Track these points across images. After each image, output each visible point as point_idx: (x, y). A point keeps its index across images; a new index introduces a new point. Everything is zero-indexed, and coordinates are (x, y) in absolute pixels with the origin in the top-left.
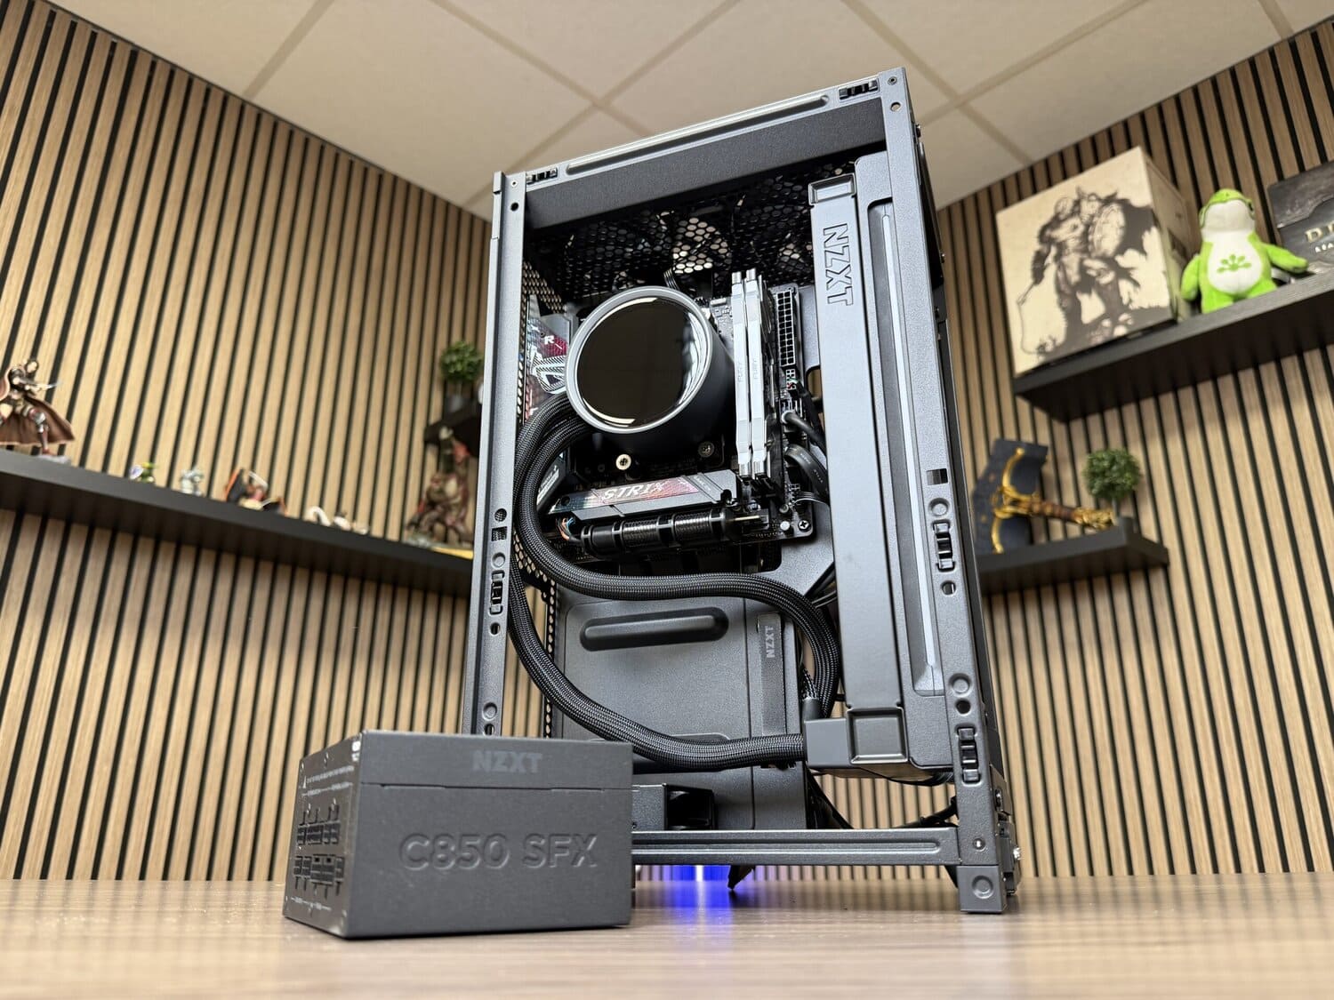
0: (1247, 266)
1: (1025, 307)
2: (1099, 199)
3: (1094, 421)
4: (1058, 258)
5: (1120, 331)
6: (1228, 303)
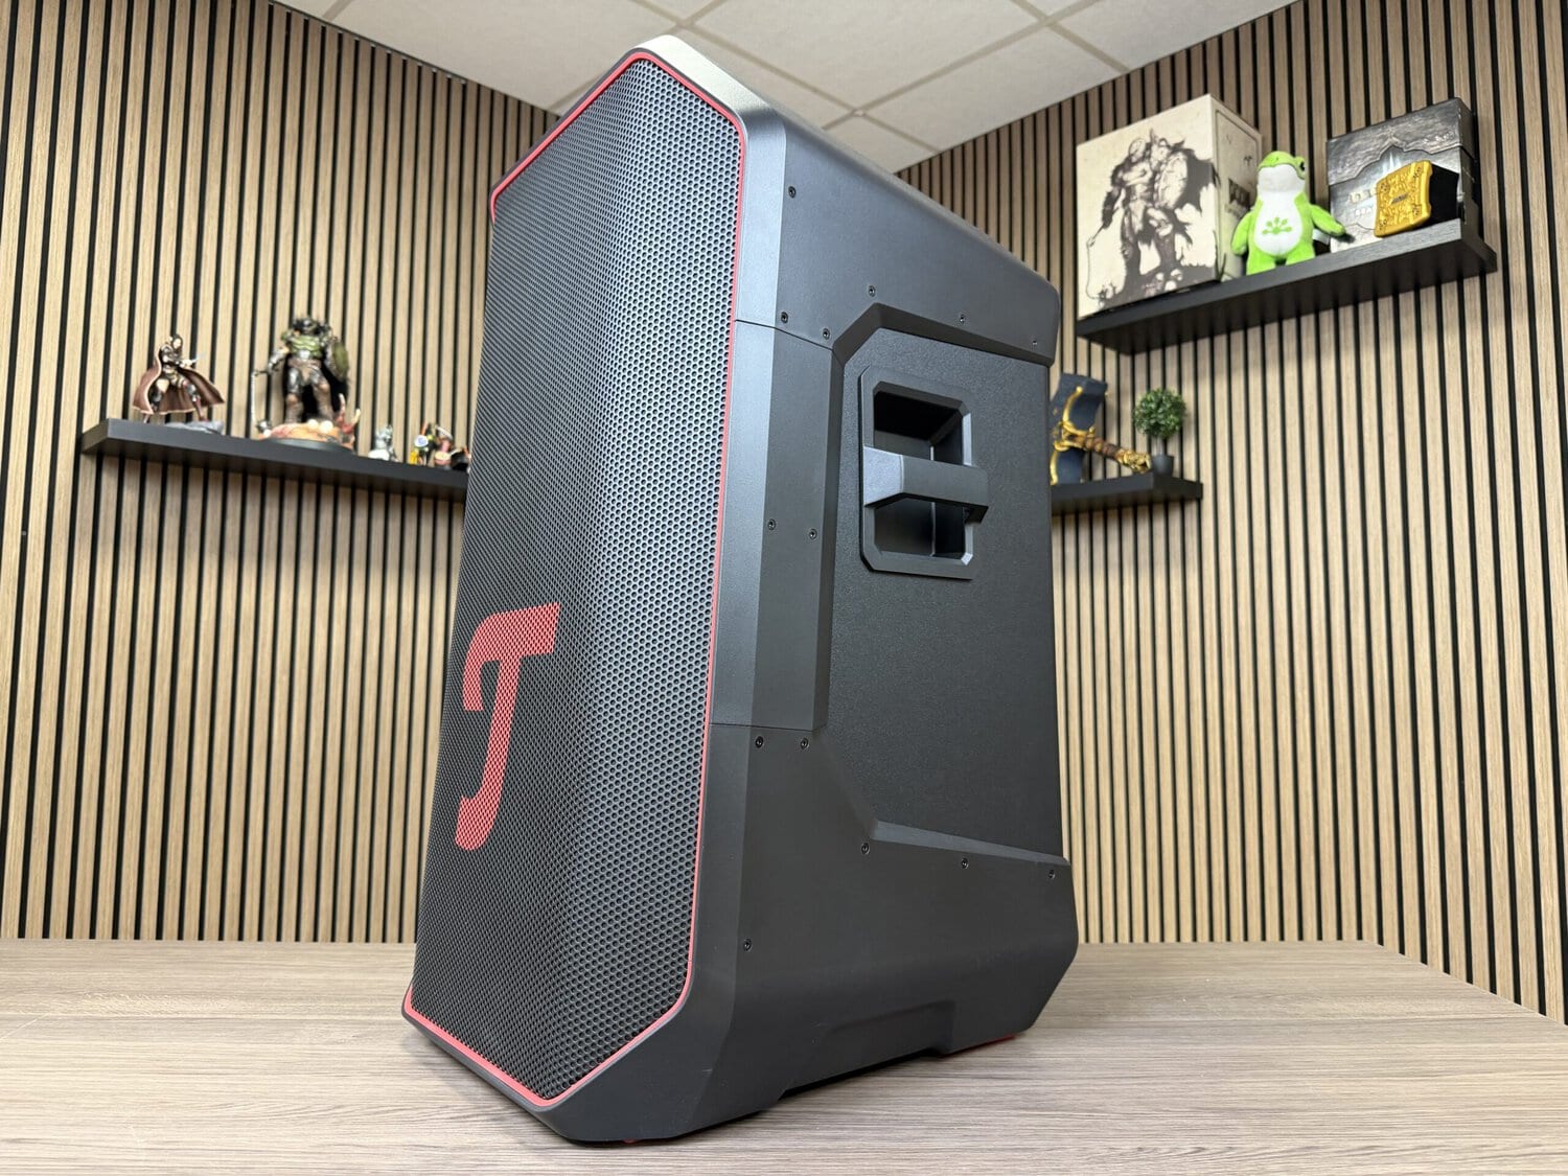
0: (1289, 230)
1: (1091, 249)
2: (1168, 146)
3: (1156, 355)
4: (1126, 202)
5: (1171, 286)
6: (1272, 266)
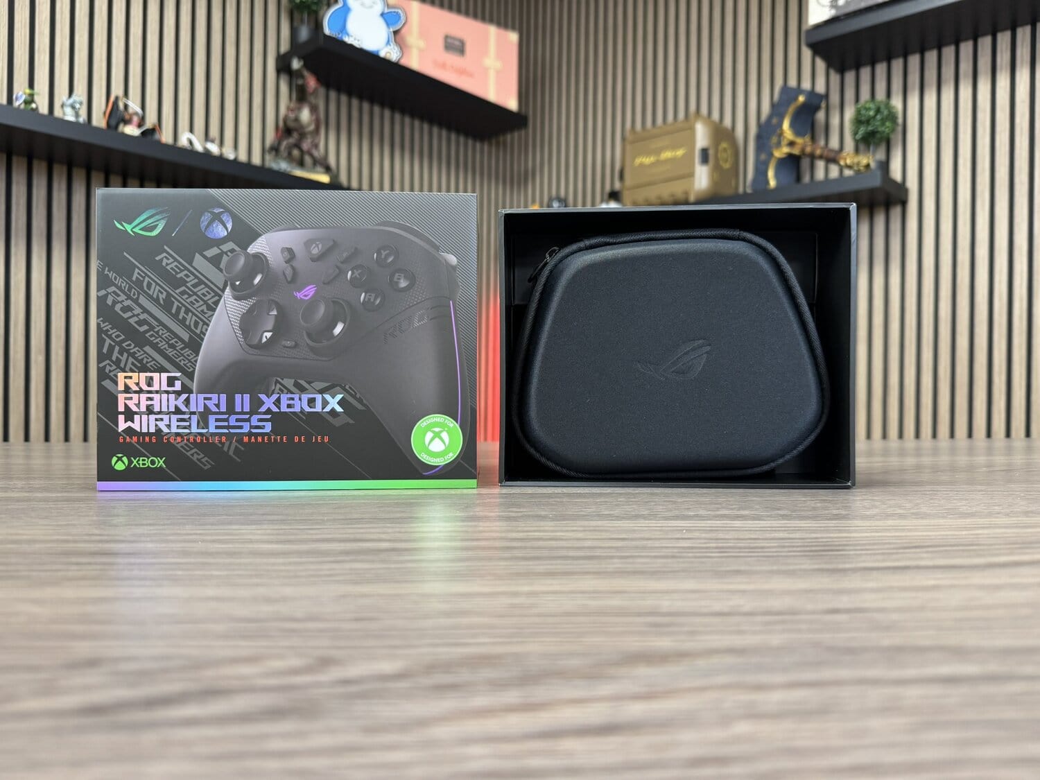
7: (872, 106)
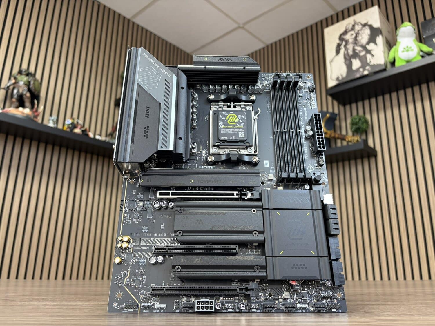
6: (404, 63)
7: (357, 117)
